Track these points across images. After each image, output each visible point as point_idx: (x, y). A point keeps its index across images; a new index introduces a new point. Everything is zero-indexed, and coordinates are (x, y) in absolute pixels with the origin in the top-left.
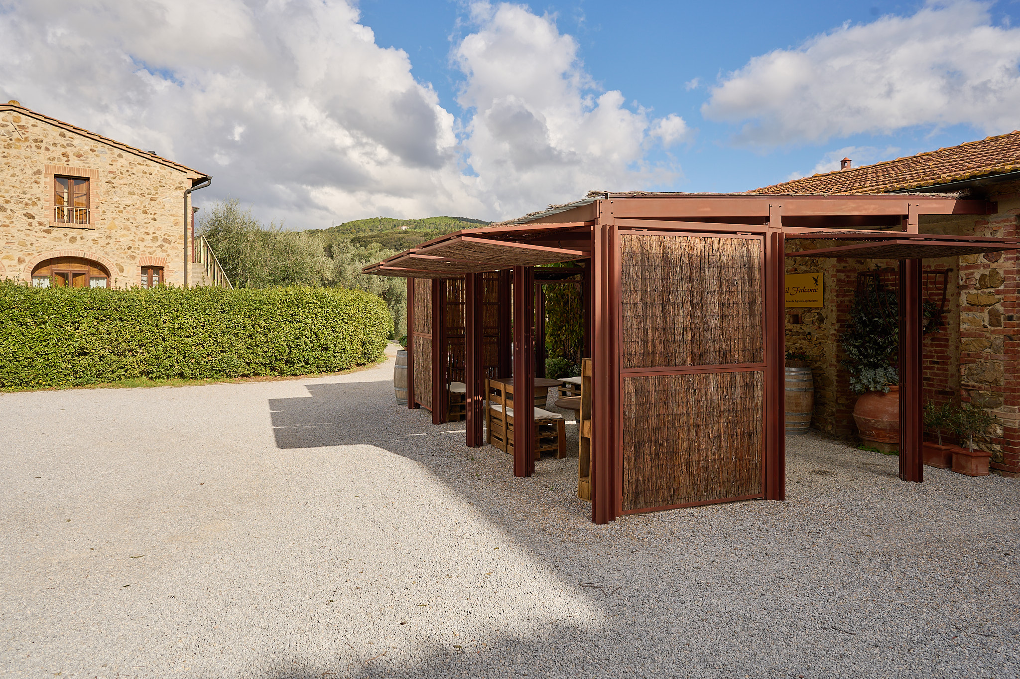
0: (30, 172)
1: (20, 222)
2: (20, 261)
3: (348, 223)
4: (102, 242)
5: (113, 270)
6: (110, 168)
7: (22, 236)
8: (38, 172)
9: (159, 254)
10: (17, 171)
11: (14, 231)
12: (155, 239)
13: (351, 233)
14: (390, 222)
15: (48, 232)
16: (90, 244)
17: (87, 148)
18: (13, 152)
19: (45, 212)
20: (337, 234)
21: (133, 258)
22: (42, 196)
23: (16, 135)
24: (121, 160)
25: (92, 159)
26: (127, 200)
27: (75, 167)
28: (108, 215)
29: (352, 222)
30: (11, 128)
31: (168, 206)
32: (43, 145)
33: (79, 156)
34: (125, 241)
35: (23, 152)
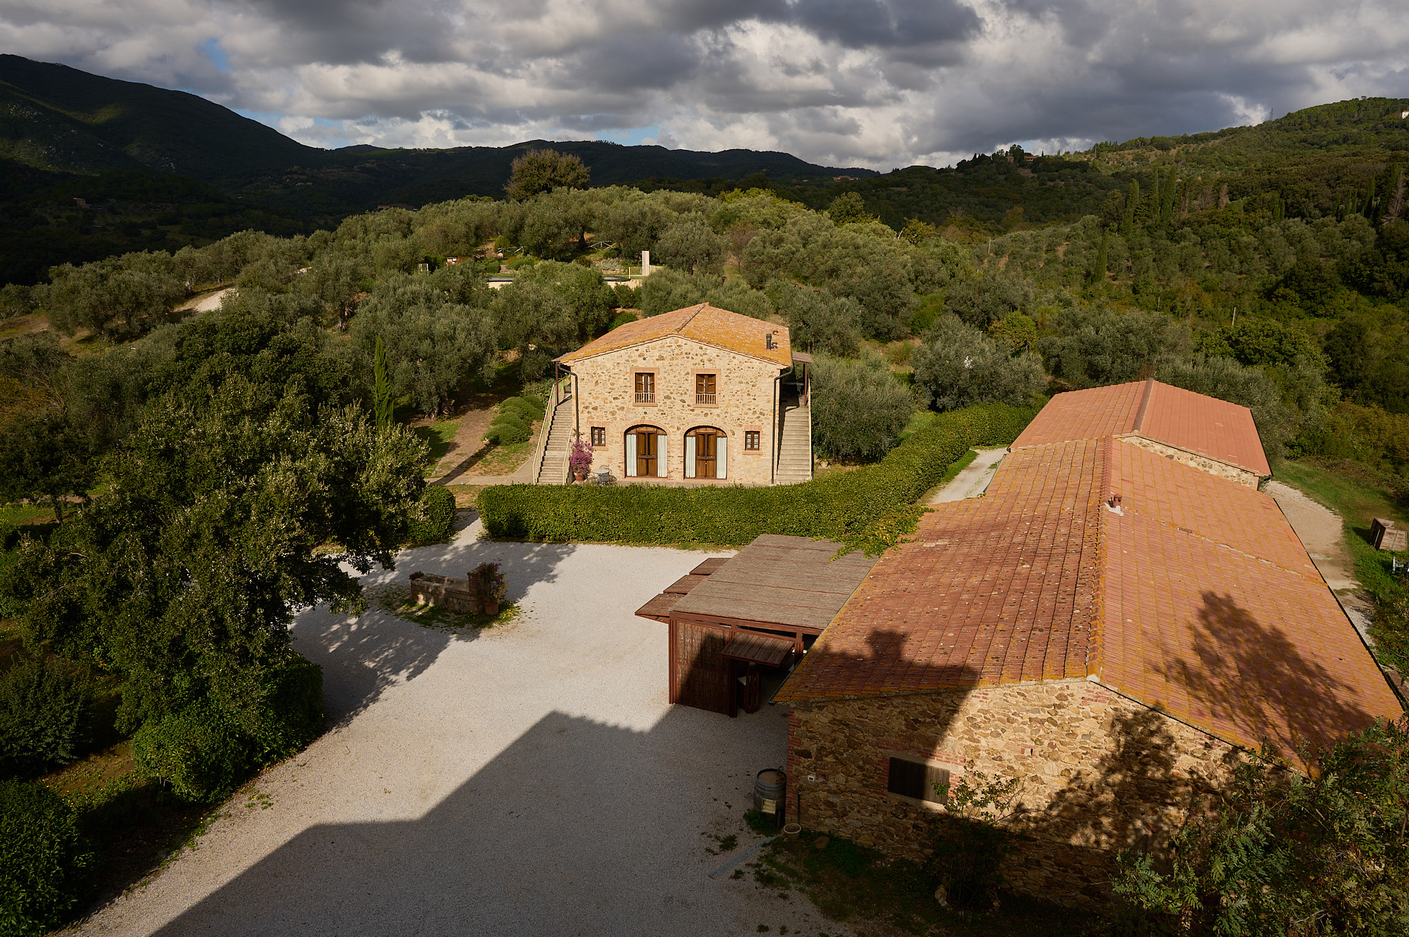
0: (683, 374)
1: (678, 405)
2: (678, 429)
3: (1299, 112)
4: (723, 416)
5: (729, 434)
6: (728, 367)
7: (679, 413)
8: (688, 373)
9: (757, 423)
10: (677, 374)
11: (675, 411)
12: (755, 412)
13: (1301, 129)
14: (1378, 106)
15: (693, 410)
16: (716, 417)
17: (715, 355)
18: (675, 362)
19: (691, 398)
20: (1274, 133)
21: (741, 426)
22: (690, 389)
23: (676, 352)
24: (735, 361)
25: (717, 361)
26: (738, 387)
27: (708, 368)
28: (726, 397)
29: (1306, 110)
30: (673, 347)
31: (763, 389)
32: (690, 356)
33: (710, 360)
34: (736, 415)
35: (680, 362)
